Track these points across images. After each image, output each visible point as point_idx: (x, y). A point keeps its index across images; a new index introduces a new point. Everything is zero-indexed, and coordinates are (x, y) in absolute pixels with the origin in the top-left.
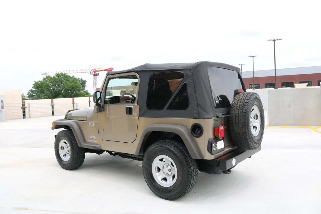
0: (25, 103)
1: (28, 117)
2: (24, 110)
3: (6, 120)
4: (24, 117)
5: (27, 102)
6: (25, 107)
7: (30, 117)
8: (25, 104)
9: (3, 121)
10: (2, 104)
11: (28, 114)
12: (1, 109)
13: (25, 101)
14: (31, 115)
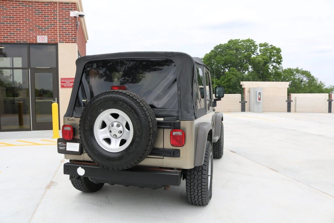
0: (291, 96)
1: (294, 111)
2: (290, 103)
3: (263, 112)
4: (289, 110)
5: (293, 96)
6: (291, 100)
7: (295, 111)
8: (292, 98)
9: (260, 112)
10: (259, 96)
11: (294, 108)
12: (258, 101)
13: (292, 94)
14: (297, 110)
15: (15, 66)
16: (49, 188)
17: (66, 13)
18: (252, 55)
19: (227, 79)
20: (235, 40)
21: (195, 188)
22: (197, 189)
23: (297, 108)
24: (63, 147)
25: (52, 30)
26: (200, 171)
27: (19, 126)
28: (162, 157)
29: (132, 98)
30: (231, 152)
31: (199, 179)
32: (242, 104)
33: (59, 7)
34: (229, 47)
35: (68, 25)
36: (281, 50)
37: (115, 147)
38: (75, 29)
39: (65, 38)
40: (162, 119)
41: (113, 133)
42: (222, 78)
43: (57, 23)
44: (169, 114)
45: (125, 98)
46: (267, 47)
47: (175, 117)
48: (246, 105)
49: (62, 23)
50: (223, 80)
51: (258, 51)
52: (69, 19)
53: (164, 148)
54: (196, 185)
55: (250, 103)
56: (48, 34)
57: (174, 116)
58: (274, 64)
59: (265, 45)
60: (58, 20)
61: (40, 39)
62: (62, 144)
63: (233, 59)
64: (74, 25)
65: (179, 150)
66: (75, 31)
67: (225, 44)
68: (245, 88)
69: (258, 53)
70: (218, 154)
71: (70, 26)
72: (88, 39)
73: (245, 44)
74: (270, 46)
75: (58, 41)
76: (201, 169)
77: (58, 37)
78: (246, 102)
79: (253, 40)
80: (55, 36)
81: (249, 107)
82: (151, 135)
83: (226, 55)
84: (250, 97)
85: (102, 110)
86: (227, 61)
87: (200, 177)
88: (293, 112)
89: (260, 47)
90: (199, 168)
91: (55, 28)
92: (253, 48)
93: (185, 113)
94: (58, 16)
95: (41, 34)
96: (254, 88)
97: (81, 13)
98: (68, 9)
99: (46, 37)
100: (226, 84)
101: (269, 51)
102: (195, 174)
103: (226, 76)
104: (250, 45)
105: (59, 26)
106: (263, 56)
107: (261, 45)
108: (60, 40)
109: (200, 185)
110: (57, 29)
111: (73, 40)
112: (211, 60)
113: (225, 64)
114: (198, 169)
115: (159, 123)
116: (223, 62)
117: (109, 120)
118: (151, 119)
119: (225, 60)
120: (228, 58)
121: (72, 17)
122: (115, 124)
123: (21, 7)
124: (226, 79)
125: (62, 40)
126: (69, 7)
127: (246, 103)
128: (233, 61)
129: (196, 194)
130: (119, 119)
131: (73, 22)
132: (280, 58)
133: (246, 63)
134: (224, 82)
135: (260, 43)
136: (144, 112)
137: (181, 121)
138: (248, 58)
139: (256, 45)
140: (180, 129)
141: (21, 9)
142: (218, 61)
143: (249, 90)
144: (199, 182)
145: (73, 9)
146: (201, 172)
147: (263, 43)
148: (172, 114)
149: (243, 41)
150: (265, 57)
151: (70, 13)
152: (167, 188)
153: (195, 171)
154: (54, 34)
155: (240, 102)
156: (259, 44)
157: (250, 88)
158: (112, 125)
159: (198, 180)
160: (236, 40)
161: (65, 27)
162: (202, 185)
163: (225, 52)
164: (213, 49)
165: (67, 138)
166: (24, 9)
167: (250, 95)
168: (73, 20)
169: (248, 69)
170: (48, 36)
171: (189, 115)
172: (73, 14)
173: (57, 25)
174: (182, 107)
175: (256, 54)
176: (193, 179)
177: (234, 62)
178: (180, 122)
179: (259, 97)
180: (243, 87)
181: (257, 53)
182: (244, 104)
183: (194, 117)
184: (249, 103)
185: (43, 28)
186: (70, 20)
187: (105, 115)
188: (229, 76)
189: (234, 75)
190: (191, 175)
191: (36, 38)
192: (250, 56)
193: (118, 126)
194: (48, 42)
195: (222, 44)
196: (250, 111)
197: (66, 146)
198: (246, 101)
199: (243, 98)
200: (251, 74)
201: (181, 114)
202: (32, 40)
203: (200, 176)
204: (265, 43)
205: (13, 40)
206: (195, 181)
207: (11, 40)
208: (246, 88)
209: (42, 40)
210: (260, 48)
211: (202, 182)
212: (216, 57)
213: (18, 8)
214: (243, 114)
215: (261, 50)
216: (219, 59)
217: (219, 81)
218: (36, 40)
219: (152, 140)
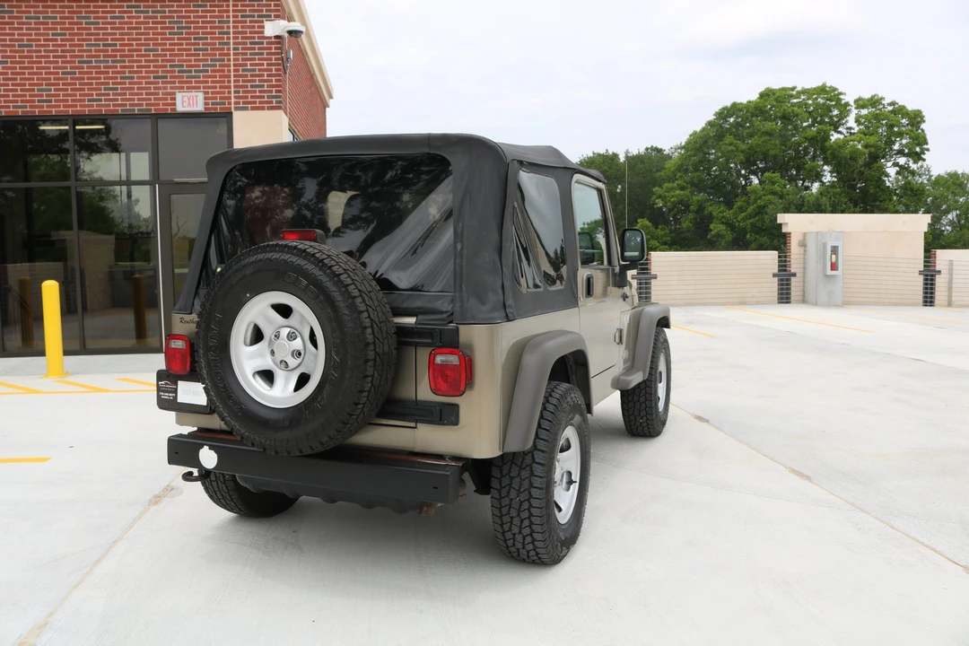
0: (937, 259)
1: (946, 303)
2: (932, 280)
3: (846, 304)
4: (929, 299)
5: (943, 257)
6: (935, 271)
7: (950, 304)
8: (937, 262)
9: (836, 306)
10: (834, 256)
11: (946, 293)
12: (829, 272)
13: (939, 252)
14: (954, 299)
15: (134, 178)
16: (156, 503)
17: (254, 27)
18: (833, 132)
19: (755, 205)
20: (780, 89)
21: (513, 513)
22: (518, 515)
23: (954, 294)
24: (169, 392)
25: (215, 77)
26: (527, 466)
27: (134, 341)
28: (413, 424)
29: (320, 263)
30: (697, 421)
31: (522, 490)
32: (782, 280)
33: (233, 11)
34: (761, 110)
35: (259, 59)
36: (922, 117)
37: (281, 395)
38: (279, 70)
39: (252, 97)
40: (412, 320)
41: (279, 357)
42: (739, 204)
43: (229, 55)
44: (430, 305)
45: (302, 262)
46: (880, 110)
47: (444, 316)
48: (793, 284)
49: (243, 54)
50: (741, 209)
51: (851, 121)
52: (262, 43)
53: (419, 398)
54: (515, 505)
55: (804, 277)
56: (204, 88)
57: (442, 312)
58: (902, 161)
59: (874, 102)
60: (232, 46)
61: (183, 102)
62: (166, 384)
63: (774, 146)
64: (276, 59)
65: (455, 407)
66: (279, 75)
67: (749, 102)
68: (790, 233)
69: (850, 128)
70: (645, 424)
71: (265, 62)
72: (331, 97)
73: (810, 102)
74: (890, 104)
75: (233, 106)
76: (528, 460)
77: (233, 95)
78: (794, 275)
79: (835, 89)
80: (224, 93)
81: (801, 288)
82: (371, 364)
83: (751, 136)
84: (804, 259)
85: (248, 295)
86: (756, 152)
87: (526, 484)
88: (942, 306)
89: (856, 108)
90: (524, 459)
91: (223, 71)
92: (836, 112)
93: (472, 303)
94: (231, 36)
95: (188, 88)
96: (817, 233)
97: (295, 26)
98: (259, 16)
99: (201, 96)
100: (752, 221)
101: (884, 122)
102: (512, 475)
103: (752, 197)
104: (827, 103)
105: (234, 65)
106: (865, 134)
107: (860, 103)
108: (239, 103)
109: (526, 505)
110: (229, 71)
111: (272, 102)
112: (706, 150)
113: (749, 163)
114: (520, 460)
115: (402, 331)
116: (742, 157)
117: (270, 321)
118: (371, 319)
119: (749, 149)
120: (758, 145)
121: (270, 38)
122: (285, 332)
123: (134, 14)
124: (752, 207)
125: (244, 103)
126: (262, 11)
127: (793, 279)
128: (772, 153)
129: (515, 530)
130: (293, 320)
131: (273, 51)
132: (921, 140)
133: (814, 158)
134: (743, 214)
135: (856, 97)
136: (350, 301)
137: (461, 327)
138: (820, 141)
139: (847, 104)
140: (457, 347)
141: (134, 20)
142: (728, 152)
143: (801, 238)
144: (524, 496)
145: (273, 14)
146: (528, 468)
147: (867, 96)
148: (439, 305)
149: (804, 92)
150: (872, 140)
151: (263, 27)
152: (425, 509)
153: (514, 466)
154: (221, 87)
155: (774, 275)
156: (856, 101)
157: (805, 235)
158: (276, 336)
159: (519, 492)
160: (783, 89)
161: (251, 65)
162: (531, 506)
163: (749, 127)
164: (712, 117)
165: (177, 370)
166: (142, 20)
167: (804, 254)
168: (273, 46)
169: (818, 176)
170: (206, 93)
171: (486, 308)
172: (272, 28)
173: (229, 60)
174: (463, 287)
175: (845, 131)
176: (507, 487)
177: (775, 157)
178: (458, 329)
179: (834, 260)
180: (783, 231)
181: (847, 128)
182: (789, 280)
183: (504, 314)
184: (801, 280)
185: (191, 71)
186: (265, 45)
187: (258, 310)
188: (760, 198)
189: (774, 193)
190: (503, 476)
191: (175, 99)
192: (827, 138)
193: (291, 337)
194: (205, 108)
195: (741, 104)
196: (804, 300)
197: (175, 391)
198: (793, 271)
199: (784, 264)
200: (829, 192)
201: (461, 307)
202: (163, 104)
203: (527, 481)
204: (873, 97)
205: (114, 105)
206: (513, 494)
207: (109, 105)
208: (792, 235)
209: (189, 104)
210: (856, 111)
211: (531, 496)
212: (721, 143)
213: (126, 20)
214: (785, 309)
215: (861, 116)
216: (730, 148)
217: (728, 214)
218: (175, 104)
219: (373, 376)
